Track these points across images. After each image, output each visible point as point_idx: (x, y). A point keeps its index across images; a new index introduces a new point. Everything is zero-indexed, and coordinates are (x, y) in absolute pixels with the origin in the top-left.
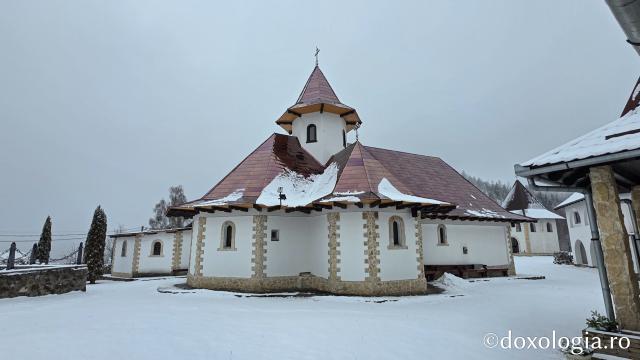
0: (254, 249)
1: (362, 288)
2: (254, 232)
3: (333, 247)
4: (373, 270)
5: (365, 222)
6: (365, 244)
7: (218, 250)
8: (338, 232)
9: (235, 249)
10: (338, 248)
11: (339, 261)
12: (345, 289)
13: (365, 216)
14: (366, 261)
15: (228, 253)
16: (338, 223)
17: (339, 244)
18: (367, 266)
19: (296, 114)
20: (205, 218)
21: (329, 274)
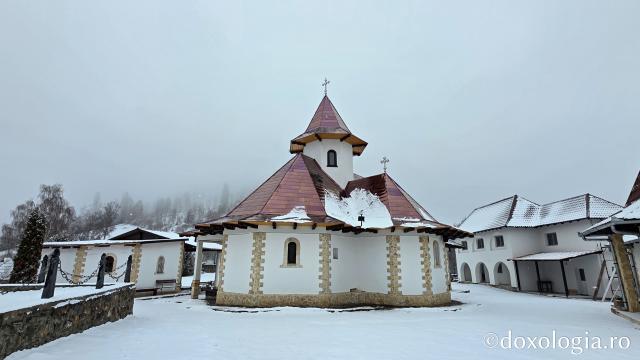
0: (321, 266)
1: (422, 301)
2: (321, 250)
3: (393, 265)
4: (428, 285)
5: (421, 244)
6: (422, 263)
7: (281, 266)
8: (398, 252)
9: (301, 267)
10: (399, 267)
11: (400, 278)
12: (407, 301)
13: (421, 240)
14: (424, 278)
15: (292, 269)
16: (398, 245)
17: (399, 263)
18: (424, 282)
19: (319, 137)
20: (264, 233)
21: (389, 289)
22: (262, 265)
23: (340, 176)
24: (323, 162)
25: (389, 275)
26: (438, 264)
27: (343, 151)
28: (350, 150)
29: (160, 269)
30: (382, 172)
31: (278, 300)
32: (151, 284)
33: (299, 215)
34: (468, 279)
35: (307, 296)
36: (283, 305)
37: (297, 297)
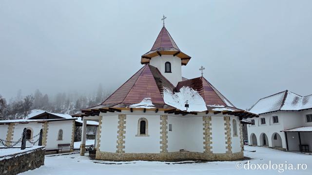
0: (161, 135)
1: (225, 157)
2: (161, 126)
3: (207, 135)
4: (229, 147)
5: (225, 122)
6: (226, 134)
7: (136, 136)
8: (210, 127)
9: (148, 136)
10: (211, 136)
11: (211, 143)
12: (216, 157)
13: (225, 119)
14: (226, 143)
15: (143, 137)
16: (210, 122)
17: (211, 134)
18: (227, 145)
19: (159, 54)
20: (125, 115)
21: (205, 150)
22: (124, 135)
23: (173, 78)
24: (162, 70)
25: (204, 141)
26: (235, 134)
27: (175, 63)
28: (180, 61)
29: (60, 137)
30: (200, 76)
31: (134, 156)
32: (55, 147)
33: (147, 103)
34: (255, 144)
35: (153, 154)
36: (137, 160)
37: (146, 155)
